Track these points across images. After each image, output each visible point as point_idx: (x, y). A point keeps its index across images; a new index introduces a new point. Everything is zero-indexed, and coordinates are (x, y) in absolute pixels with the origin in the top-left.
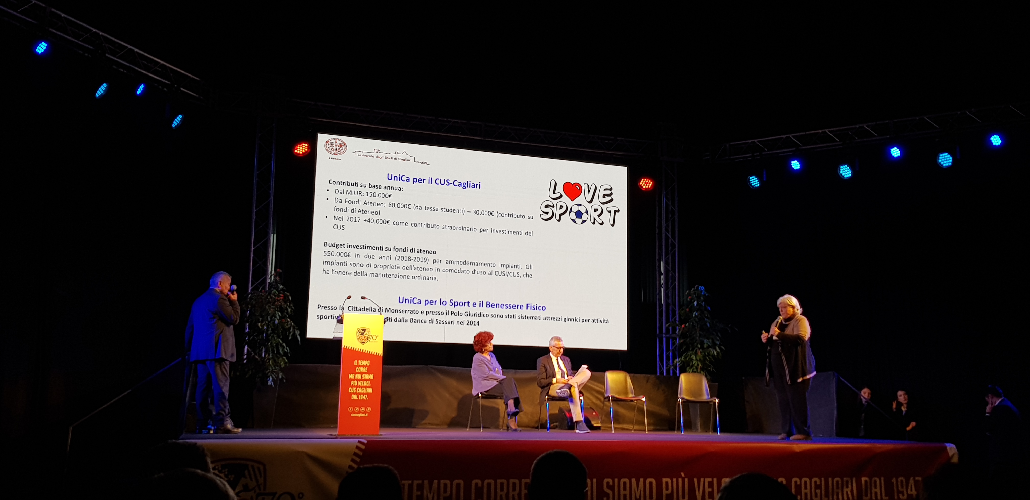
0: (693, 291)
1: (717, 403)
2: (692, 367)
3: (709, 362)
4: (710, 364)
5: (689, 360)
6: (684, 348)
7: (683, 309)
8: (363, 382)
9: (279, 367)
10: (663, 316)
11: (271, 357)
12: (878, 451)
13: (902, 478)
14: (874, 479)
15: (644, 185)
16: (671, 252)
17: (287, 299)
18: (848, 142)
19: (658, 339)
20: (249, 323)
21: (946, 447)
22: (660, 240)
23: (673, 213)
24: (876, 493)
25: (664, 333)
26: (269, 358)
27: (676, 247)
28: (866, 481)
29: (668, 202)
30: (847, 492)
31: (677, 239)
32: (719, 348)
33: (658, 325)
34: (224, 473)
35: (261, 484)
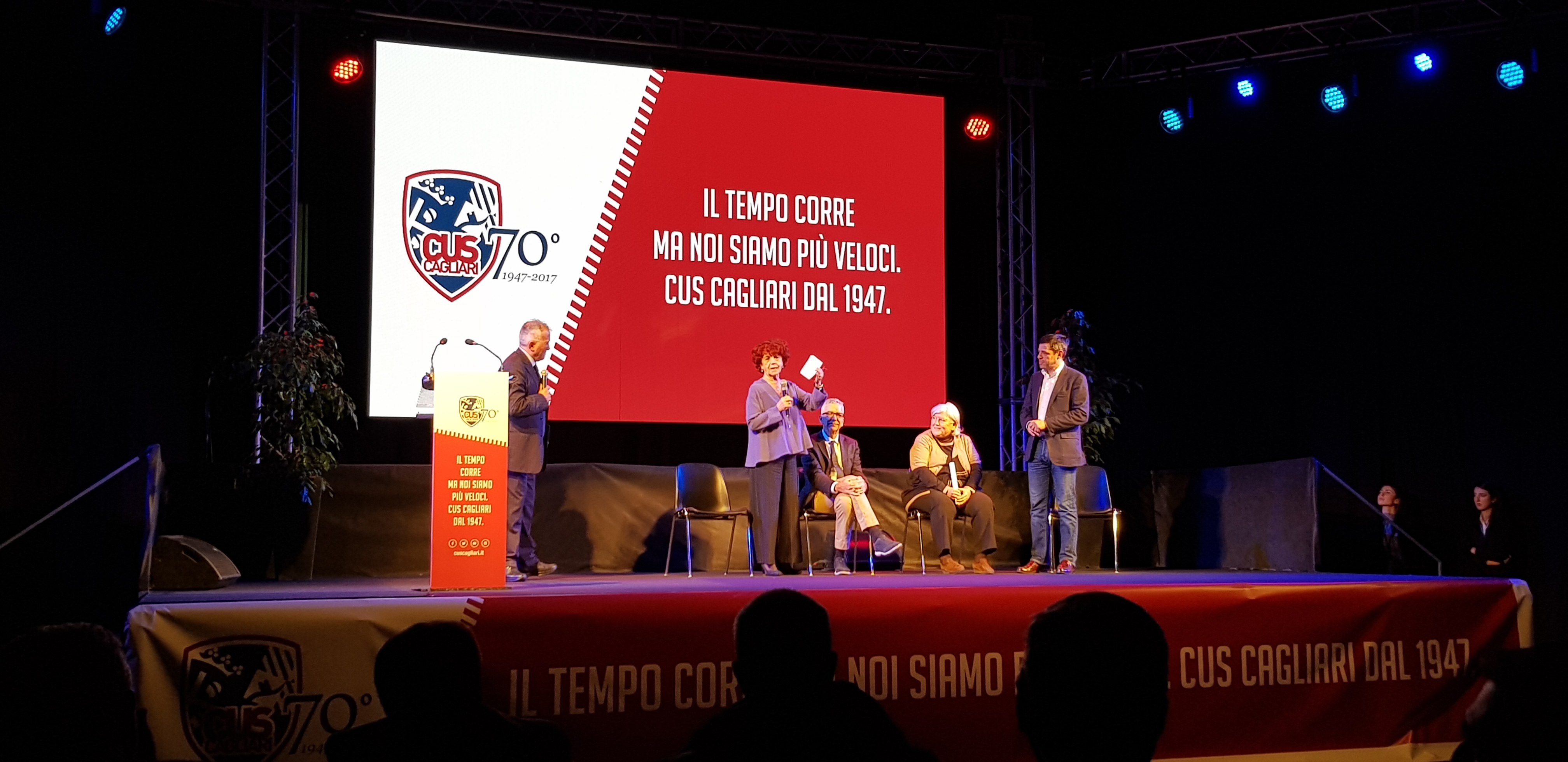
0: (1064, 319)
8: (473, 494)
9: (321, 471)
10: (1010, 366)
11: (304, 452)
12: (1392, 595)
13: (1435, 642)
14: (1385, 644)
15: (974, 130)
16: (1023, 252)
17: (330, 347)
18: (1339, 44)
19: (1000, 407)
20: (262, 392)
21: (1511, 586)
22: (1004, 230)
23: (1027, 180)
24: (1389, 669)
25: (1012, 396)
26: (301, 454)
27: (1033, 242)
28: (1371, 649)
29: (1018, 161)
30: (1338, 668)
31: (1033, 227)
32: (1109, 420)
33: (1000, 382)
34: (224, 662)
35: (293, 681)
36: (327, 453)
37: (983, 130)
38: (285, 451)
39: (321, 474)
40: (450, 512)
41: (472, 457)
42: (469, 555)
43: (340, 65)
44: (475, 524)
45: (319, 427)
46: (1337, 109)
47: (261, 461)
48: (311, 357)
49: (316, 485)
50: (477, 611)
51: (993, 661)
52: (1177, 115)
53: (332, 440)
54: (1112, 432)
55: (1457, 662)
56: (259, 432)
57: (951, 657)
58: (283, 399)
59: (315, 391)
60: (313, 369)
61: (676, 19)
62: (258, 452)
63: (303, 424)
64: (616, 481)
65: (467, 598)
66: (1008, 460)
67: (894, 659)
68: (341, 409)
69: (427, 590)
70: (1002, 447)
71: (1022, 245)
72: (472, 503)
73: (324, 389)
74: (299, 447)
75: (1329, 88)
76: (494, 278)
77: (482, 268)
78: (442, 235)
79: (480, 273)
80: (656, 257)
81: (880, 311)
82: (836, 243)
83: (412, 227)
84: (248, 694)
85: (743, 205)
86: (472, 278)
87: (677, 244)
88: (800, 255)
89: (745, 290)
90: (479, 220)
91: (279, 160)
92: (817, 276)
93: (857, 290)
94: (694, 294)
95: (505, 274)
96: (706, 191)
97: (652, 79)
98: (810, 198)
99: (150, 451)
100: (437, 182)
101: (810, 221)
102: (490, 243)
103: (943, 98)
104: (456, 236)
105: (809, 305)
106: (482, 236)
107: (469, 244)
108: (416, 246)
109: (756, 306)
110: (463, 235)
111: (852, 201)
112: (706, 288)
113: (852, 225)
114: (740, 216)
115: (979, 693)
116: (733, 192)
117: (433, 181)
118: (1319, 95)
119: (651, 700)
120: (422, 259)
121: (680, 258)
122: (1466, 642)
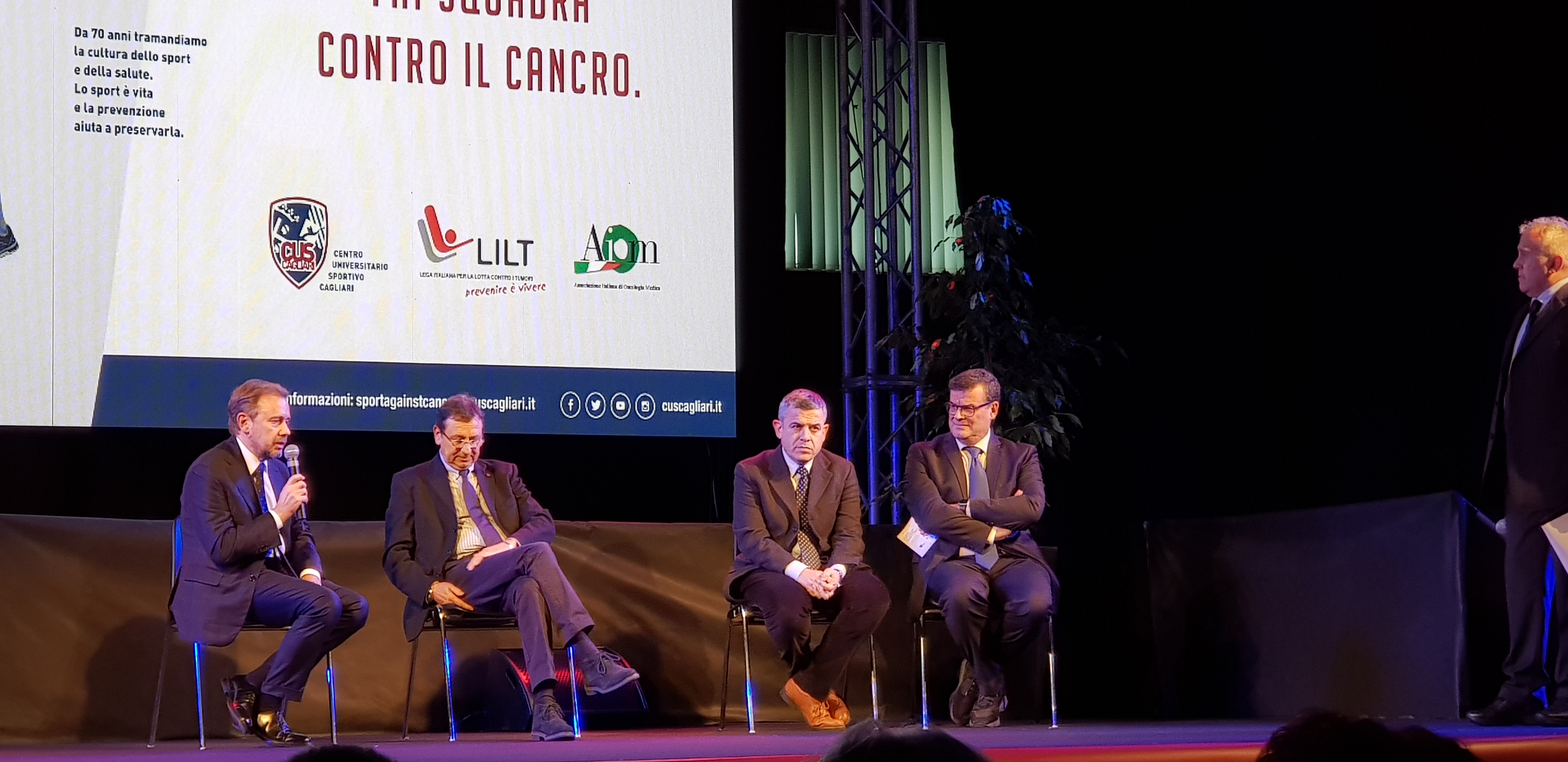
25: (869, 372)
32: (1059, 420)
33: (847, 344)
54: (1067, 442)
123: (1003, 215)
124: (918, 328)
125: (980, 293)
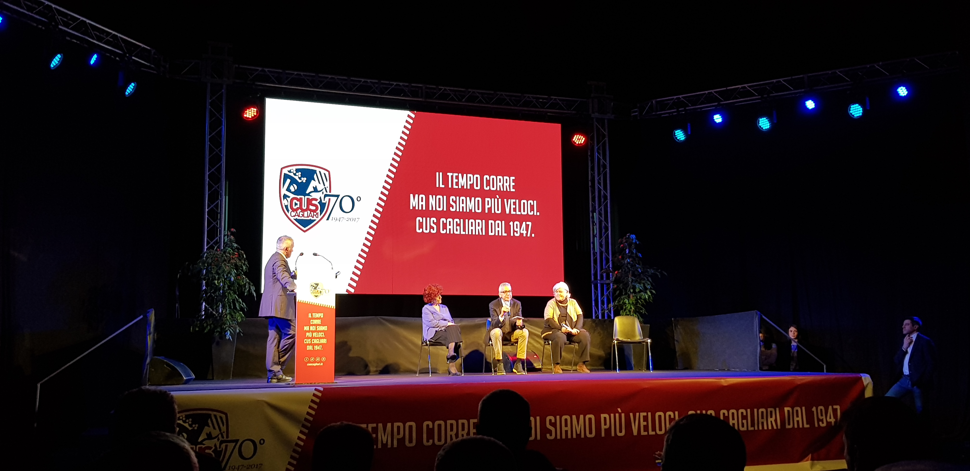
0: (625, 239)
1: (649, 343)
2: (625, 310)
3: (641, 306)
4: (641, 307)
5: (623, 304)
6: (618, 292)
7: (616, 257)
8: (317, 333)
9: (236, 321)
10: (597, 263)
11: (228, 312)
12: (799, 383)
13: (822, 407)
14: (795, 409)
15: (577, 141)
16: (603, 204)
17: (242, 257)
18: (766, 96)
19: (593, 285)
20: (206, 281)
21: (861, 377)
22: (593, 192)
23: (605, 167)
24: (798, 422)
25: (598, 279)
26: (226, 313)
27: (608, 198)
28: (788, 411)
29: (600, 157)
30: (771, 421)
31: (608, 191)
32: (649, 292)
33: (592, 272)
34: (188, 423)
35: (224, 432)
36: (240, 312)
37: (581, 141)
38: (217, 311)
39: (236, 323)
40: (305, 343)
41: (317, 314)
42: (315, 365)
43: (246, 110)
44: (318, 349)
45: (235, 299)
46: (766, 129)
47: (204, 317)
48: (232, 262)
49: (234, 330)
50: (320, 394)
51: (590, 419)
52: (683, 133)
53: (242, 306)
54: (651, 298)
55: (834, 418)
56: (204, 302)
57: (568, 417)
58: (217, 284)
59: (234, 280)
60: (233, 269)
61: (421, 85)
62: (203, 313)
63: (227, 298)
64: (392, 326)
65: (314, 388)
66: (597, 313)
67: (538, 418)
68: (247, 290)
69: (293, 384)
70: (594, 306)
71: (602, 200)
72: (316, 338)
73: (238, 279)
74: (225, 310)
75: (761, 118)
76: (327, 220)
77: (320, 215)
78: (300, 198)
79: (320, 217)
80: (411, 208)
81: (529, 235)
82: (505, 200)
83: (284, 194)
84: (200, 440)
85: (457, 180)
86: (315, 220)
87: (422, 201)
88: (487, 207)
89: (459, 225)
90: (319, 190)
91: (215, 160)
92: (495, 217)
93: (517, 224)
94: (431, 227)
95: (333, 218)
96: (437, 173)
97: (409, 116)
98: (492, 177)
99: (149, 312)
100: (297, 170)
101: (492, 189)
102: (325, 202)
103: (560, 125)
104: (307, 198)
105: (492, 232)
106: (320, 198)
107: (314, 202)
108: (286, 204)
109: (464, 233)
110: (310, 198)
111: (514, 178)
112: (437, 224)
113: (514, 190)
114: (455, 187)
115: (583, 436)
116: (452, 174)
117: (295, 170)
118: (756, 122)
119: (411, 441)
120: (289, 210)
121: (424, 208)
122: (838, 407)
123: (633, 239)
124: (611, 268)
125: (628, 259)
